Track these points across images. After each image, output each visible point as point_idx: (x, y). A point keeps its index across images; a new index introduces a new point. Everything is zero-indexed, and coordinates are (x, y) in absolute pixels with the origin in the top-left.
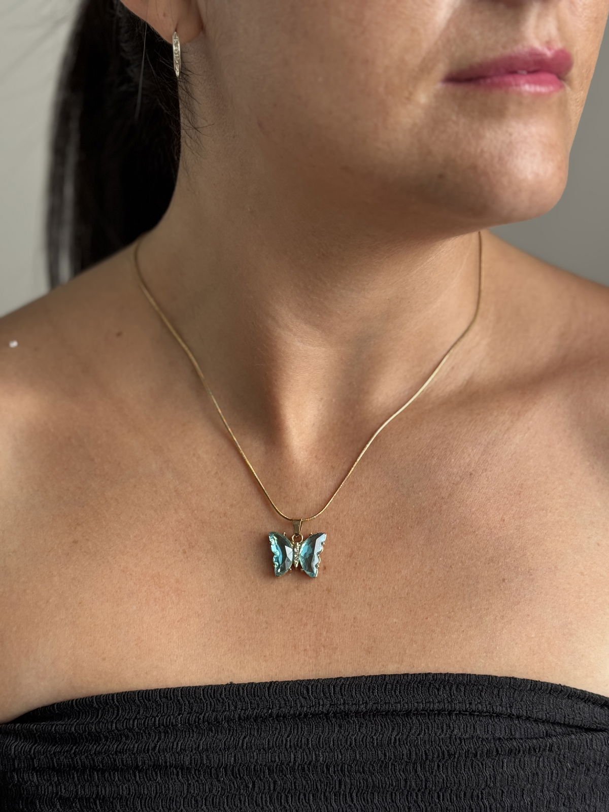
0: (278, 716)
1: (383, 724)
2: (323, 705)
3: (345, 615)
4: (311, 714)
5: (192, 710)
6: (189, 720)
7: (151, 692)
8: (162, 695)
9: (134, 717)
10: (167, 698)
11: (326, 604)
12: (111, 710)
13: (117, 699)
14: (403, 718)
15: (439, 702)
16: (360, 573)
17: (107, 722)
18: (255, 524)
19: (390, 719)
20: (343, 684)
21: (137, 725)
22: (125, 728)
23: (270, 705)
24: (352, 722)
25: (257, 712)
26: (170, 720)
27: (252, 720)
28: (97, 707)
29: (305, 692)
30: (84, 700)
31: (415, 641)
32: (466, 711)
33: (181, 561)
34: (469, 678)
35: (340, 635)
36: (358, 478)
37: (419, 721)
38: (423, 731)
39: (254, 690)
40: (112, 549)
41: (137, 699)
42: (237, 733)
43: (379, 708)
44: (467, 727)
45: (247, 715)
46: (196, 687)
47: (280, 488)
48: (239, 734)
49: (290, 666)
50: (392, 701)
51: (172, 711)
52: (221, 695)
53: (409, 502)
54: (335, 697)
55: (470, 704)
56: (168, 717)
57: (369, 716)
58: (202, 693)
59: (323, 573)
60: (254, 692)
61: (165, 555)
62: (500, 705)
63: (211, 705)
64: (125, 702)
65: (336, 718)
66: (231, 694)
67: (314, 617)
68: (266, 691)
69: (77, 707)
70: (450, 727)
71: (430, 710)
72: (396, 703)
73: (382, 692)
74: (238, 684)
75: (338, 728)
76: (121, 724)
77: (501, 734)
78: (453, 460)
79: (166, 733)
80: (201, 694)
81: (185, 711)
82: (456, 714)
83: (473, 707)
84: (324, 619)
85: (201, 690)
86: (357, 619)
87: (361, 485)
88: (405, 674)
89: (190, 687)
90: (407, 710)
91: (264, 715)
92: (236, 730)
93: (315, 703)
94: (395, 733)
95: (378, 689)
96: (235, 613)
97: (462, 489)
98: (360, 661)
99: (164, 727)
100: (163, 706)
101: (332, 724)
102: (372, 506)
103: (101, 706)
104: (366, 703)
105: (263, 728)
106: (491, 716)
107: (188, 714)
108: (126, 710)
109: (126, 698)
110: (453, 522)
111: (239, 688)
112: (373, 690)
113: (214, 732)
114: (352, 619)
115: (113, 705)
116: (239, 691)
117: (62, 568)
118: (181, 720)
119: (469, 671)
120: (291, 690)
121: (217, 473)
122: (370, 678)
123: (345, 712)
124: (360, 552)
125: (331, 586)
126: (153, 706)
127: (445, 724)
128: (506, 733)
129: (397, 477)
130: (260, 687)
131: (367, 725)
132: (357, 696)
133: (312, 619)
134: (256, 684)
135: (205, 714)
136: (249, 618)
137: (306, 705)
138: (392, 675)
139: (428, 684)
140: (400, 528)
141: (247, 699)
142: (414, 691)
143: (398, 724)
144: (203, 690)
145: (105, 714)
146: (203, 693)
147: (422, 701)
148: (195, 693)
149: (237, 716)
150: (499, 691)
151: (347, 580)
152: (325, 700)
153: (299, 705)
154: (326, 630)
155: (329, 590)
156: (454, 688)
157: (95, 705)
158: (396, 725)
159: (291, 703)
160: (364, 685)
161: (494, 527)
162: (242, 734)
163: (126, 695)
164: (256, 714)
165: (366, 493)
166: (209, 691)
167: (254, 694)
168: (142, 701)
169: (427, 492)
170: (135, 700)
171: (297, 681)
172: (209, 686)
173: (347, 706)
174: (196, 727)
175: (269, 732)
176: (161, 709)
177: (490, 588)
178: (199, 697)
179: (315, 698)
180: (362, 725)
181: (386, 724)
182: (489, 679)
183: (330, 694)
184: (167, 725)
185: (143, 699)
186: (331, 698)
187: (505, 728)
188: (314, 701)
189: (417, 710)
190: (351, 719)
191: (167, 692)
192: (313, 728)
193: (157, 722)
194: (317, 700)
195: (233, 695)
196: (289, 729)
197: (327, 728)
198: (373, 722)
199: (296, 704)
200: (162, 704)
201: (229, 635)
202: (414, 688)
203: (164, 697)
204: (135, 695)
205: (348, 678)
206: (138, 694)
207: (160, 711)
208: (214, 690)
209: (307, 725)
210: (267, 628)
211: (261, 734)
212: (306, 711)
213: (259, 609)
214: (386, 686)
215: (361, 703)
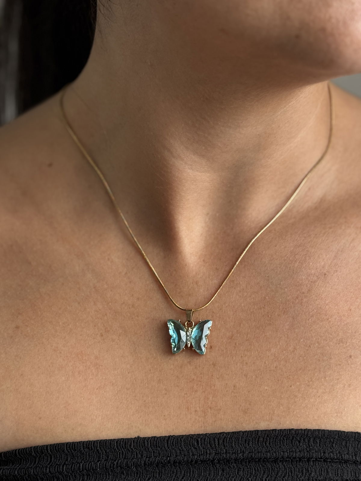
0: (175, 462)
1: (256, 469)
2: (210, 454)
3: (226, 384)
4: (201, 461)
5: (108, 458)
6: (106, 465)
7: (76, 444)
8: (85, 446)
9: (63, 463)
10: (89, 448)
11: (212, 376)
12: (45, 458)
13: (50, 449)
14: (272, 464)
15: (300, 451)
16: (239, 351)
17: (42, 467)
18: (157, 313)
19: (261, 465)
20: (225, 437)
21: (66, 469)
22: (56, 471)
23: (168, 454)
24: (232, 467)
25: (158, 459)
26: (91, 465)
27: (155, 465)
28: (35, 455)
29: (196, 444)
30: (25, 450)
31: (282, 404)
32: (321, 458)
33: (99, 342)
34: (323, 433)
35: (223, 400)
36: (237, 278)
37: (284, 466)
38: (287, 474)
39: (156, 442)
40: (46, 333)
41: (65, 449)
42: (143, 475)
43: (253, 456)
44: (322, 471)
45: (151, 462)
46: (111, 440)
47: (176, 285)
48: (144, 476)
49: (184, 424)
50: (264, 450)
51: (93, 459)
52: (130, 446)
53: (277, 296)
54: (219, 448)
55: (324, 453)
56: (89, 463)
57: (246, 462)
58: (115, 444)
59: (210, 352)
60: (156, 443)
61: (86, 337)
62: (347, 454)
63: (123, 454)
64: (57, 451)
65: (220, 464)
66: (138, 445)
67: (203, 386)
68: (165, 443)
69: (20, 455)
70: (308, 471)
71: (293, 458)
72: (266, 452)
73: (256, 444)
74: (143, 438)
75: (222, 472)
76: (54, 469)
77: (348, 476)
78: (311, 264)
79: (88, 475)
80: (115, 446)
81: (102, 458)
82: (313, 461)
83: (327, 455)
84: (211, 387)
85: (115, 442)
86: (236, 387)
87: (239, 283)
88: (274, 430)
89: (107, 440)
90: (275, 458)
91: (164, 461)
92: (143, 473)
93: (204, 452)
94: (265, 476)
95: (252, 441)
96: (141, 382)
97: (318, 285)
98: (238, 420)
99: (87, 471)
100: (86, 454)
101: (217, 468)
102: (248, 299)
103: (38, 455)
104: (243, 452)
105: (163, 471)
106: (340, 462)
107: (105, 461)
108: (57, 457)
109: (57, 448)
110: (311, 312)
111: (144, 441)
112: (249, 442)
113: (125, 475)
114: (233, 387)
115: (47, 454)
116: (144, 443)
117: (7, 347)
118: (100, 465)
119: (323, 427)
120: (185, 442)
121: (126, 273)
122: (246, 433)
123: (227, 459)
124: (239, 335)
125: (216, 361)
126: (78, 455)
127: (304, 469)
128: (352, 475)
129: (268, 277)
130: (161, 440)
131: (244, 469)
132: (236, 447)
133: (202, 387)
134: (158, 438)
135: (118, 461)
136: (152, 386)
137: (196, 454)
138: (263, 430)
139: (291, 438)
140: (270, 316)
141: (150, 449)
142: (280, 443)
143: (268, 469)
144: (117, 442)
145: (41, 461)
146: (117, 445)
147: (287, 450)
148: (110, 445)
149: (143, 462)
150: (346, 443)
151: (228, 356)
152: (211, 450)
153: (191, 454)
154: (212, 395)
155: (214, 365)
156: (312, 440)
157: (33, 454)
158: (267, 470)
159: (185, 452)
160: (242, 438)
161: (343, 315)
162: (147, 476)
163: (57, 446)
164: (158, 461)
165: (243, 289)
166: (122, 443)
167: (156, 445)
168: (69, 450)
169: (291, 288)
170: (64, 450)
171: (189, 435)
172: (121, 439)
173: (228, 455)
174: (112, 471)
175: (168, 475)
176: (84, 457)
177: (340, 363)
178: (114, 448)
179: (203, 448)
180: (240, 470)
181: (259, 468)
182: (339, 433)
183: (215, 445)
184: (88, 469)
185: (70, 449)
186: (216, 448)
187: (351, 472)
188: (202, 450)
189: (283, 457)
190: (232, 465)
191: (89, 443)
192: (202, 472)
193: (81, 467)
194: (205, 450)
195: (139, 446)
196: (183, 472)
197: (213, 472)
198: (249, 467)
199: (189, 453)
200: (85, 453)
201: (136, 399)
202: (280, 440)
203: (87, 448)
204: (64, 446)
205: (229, 433)
206: (67, 445)
207: (84, 459)
208: (125, 442)
209: (197, 470)
210: (166, 394)
211: (161, 476)
212: (196, 459)
213: (160, 379)
214: (258, 439)
215: (239, 452)
